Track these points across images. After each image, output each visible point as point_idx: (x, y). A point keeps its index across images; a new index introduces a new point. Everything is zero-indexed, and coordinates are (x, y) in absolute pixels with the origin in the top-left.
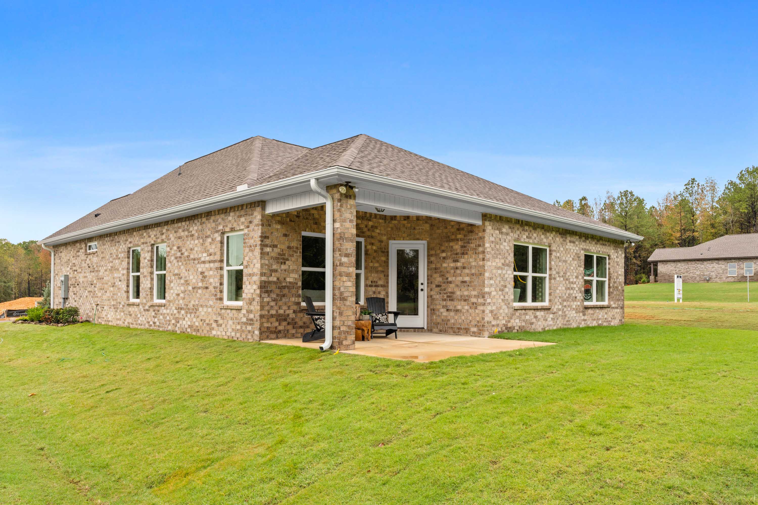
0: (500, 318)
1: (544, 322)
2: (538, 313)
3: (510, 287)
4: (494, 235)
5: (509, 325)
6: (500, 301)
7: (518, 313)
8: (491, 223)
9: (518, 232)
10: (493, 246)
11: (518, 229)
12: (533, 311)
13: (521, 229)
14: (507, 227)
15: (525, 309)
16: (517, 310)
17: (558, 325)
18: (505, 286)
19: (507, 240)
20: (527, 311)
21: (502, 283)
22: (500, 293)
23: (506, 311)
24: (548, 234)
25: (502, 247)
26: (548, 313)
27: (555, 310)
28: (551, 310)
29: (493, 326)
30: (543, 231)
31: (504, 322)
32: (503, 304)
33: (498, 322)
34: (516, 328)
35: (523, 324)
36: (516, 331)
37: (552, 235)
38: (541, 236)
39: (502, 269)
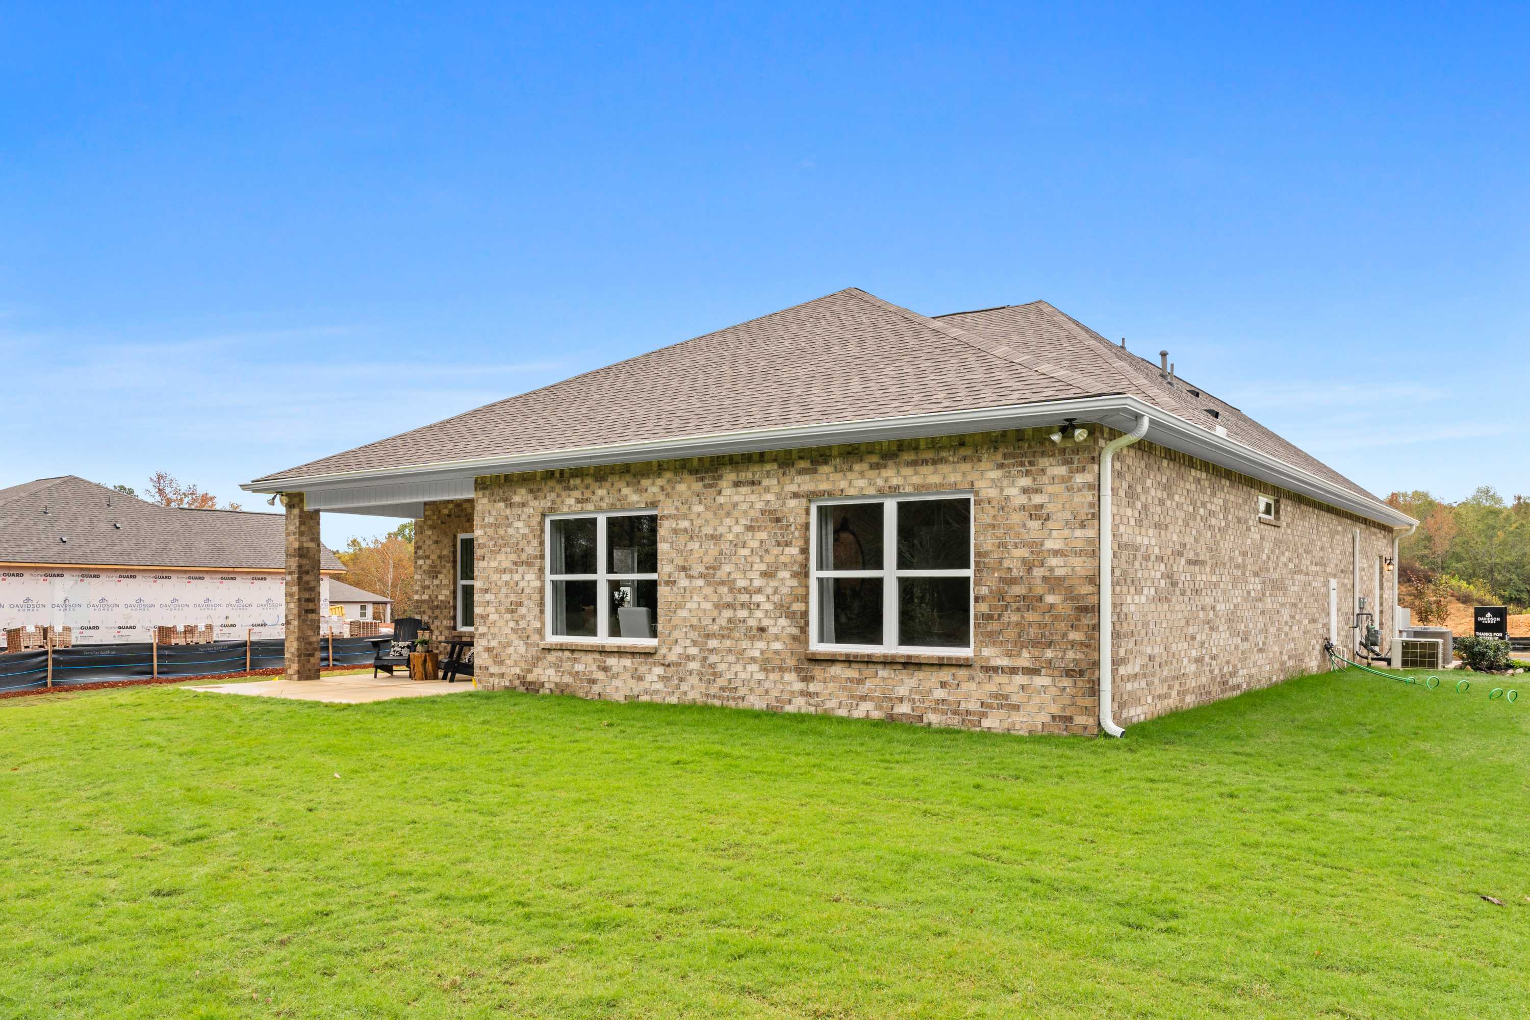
0: (508, 662)
1: (632, 683)
2: (612, 661)
3: (531, 605)
4: (494, 513)
5: (530, 678)
6: (509, 631)
7: (552, 657)
8: (487, 492)
9: (553, 496)
10: (490, 531)
11: (552, 490)
12: (597, 656)
13: (558, 488)
14: (523, 491)
15: (573, 651)
16: (549, 650)
17: (685, 693)
18: (520, 604)
19: (523, 517)
20: (576, 655)
21: (513, 598)
22: (508, 616)
23: (522, 650)
24: (645, 482)
25: (511, 531)
26: (646, 663)
27: (672, 657)
28: (656, 657)
29: (492, 675)
30: (628, 478)
31: (517, 671)
32: (513, 637)
33: (503, 669)
34: (547, 685)
35: (567, 679)
36: (548, 691)
37: (660, 482)
38: (620, 491)
39: (511, 571)
